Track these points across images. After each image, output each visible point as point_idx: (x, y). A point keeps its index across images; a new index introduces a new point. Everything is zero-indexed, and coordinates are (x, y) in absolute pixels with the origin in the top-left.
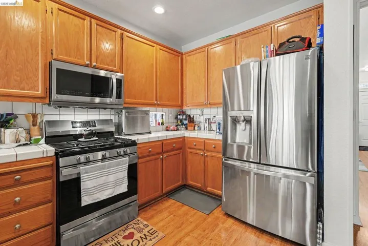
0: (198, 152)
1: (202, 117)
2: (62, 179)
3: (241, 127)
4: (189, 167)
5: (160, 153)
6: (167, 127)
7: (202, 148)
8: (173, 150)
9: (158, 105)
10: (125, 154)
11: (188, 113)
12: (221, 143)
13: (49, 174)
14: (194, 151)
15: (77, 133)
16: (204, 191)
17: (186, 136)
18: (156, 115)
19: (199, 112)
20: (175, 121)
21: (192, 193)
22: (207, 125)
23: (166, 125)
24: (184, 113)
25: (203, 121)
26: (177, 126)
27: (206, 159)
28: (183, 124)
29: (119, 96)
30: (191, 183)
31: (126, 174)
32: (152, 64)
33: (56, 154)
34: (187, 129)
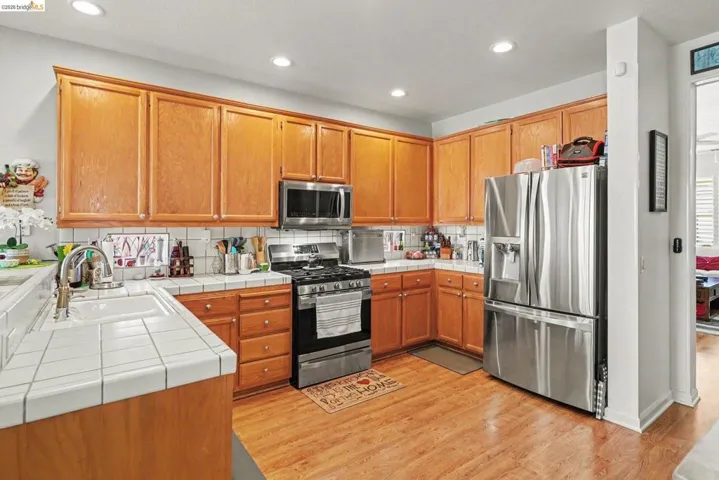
0: (454, 291)
1: (464, 239)
2: (300, 308)
3: (509, 257)
4: (440, 312)
5: (397, 290)
6: (408, 253)
7: (460, 285)
8: (418, 286)
9: (396, 222)
10: (358, 288)
11: (442, 231)
12: (483, 278)
13: (287, 302)
14: (448, 290)
15: (295, 260)
16: (462, 350)
17: (436, 267)
18: (391, 235)
19: (459, 231)
20: (421, 244)
21: (445, 352)
22: (471, 251)
23: (405, 250)
24: (435, 231)
25: (465, 245)
26: (423, 251)
27: (465, 301)
28: (433, 249)
29: (347, 215)
30: (443, 336)
31: (359, 310)
32: (388, 166)
33: (293, 282)
34: (439, 256)
